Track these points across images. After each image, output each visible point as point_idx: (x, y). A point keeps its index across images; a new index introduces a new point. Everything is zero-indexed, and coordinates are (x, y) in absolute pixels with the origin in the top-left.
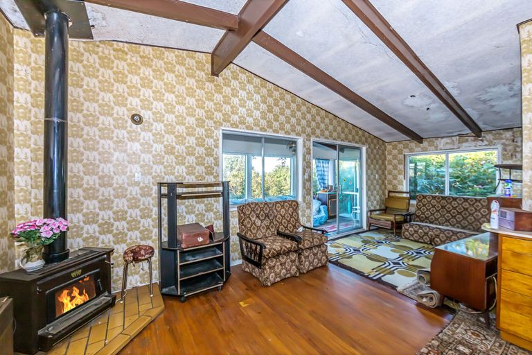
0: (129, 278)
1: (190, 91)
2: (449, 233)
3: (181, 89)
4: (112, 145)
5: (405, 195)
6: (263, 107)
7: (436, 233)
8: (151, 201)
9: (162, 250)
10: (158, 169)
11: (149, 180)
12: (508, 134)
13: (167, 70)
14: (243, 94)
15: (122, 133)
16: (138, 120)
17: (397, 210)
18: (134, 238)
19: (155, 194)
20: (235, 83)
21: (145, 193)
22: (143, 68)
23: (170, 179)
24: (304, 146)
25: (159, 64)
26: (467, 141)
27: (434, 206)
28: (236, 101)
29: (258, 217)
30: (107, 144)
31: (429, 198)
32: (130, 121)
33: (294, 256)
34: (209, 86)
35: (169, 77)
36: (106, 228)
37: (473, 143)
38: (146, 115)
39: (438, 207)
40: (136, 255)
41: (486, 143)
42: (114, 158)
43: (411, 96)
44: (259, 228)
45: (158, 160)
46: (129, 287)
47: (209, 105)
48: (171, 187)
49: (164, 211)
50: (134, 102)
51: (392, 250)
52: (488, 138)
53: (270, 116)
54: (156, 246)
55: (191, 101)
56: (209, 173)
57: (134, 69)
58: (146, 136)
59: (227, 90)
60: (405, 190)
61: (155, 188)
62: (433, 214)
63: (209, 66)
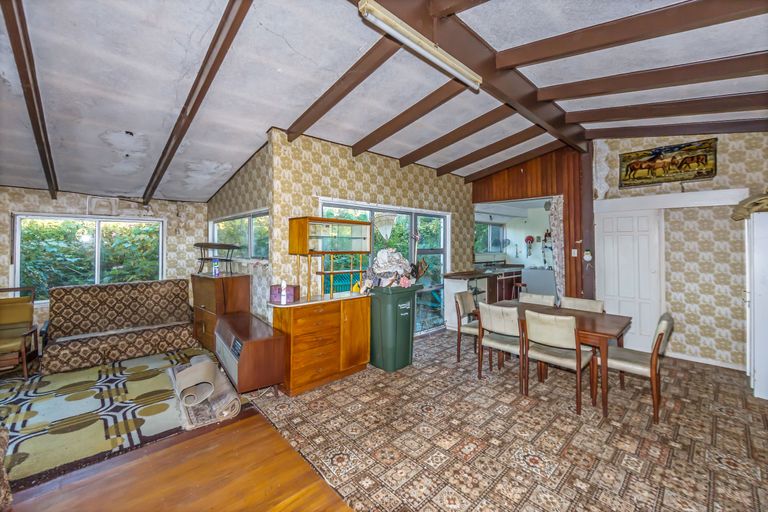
2: (131, 337)
5: (10, 295)
7: (112, 343)
12: (173, 207)
17: (13, 326)
26: (129, 207)
27: (86, 305)
31: (77, 292)
37: (137, 212)
39: (94, 304)
41: (151, 213)
43: (127, 132)
51: (68, 399)
52: (154, 208)
60: (11, 286)
62: (87, 318)
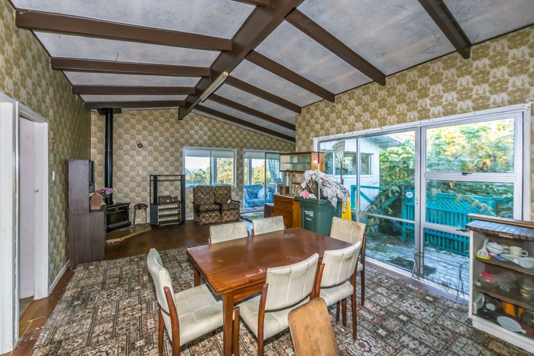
0: (136, 219)
1: (167, 129)
3: (162, 129)
4: (129, 158)
6: (209, 133)
8: (146, 184)
9: (151, 204)
10: (150, 169)
11: (145, 174)
13: (155, 120)
14: (197, 128)
15: (134, 152)
16: (140, 145)
18: (139, 200)
19: (148, 180)
20: (192, 123)
21: (144, 179)
22: (143, 121)
23: (157, 173)
24: (238, 154)
25: (151, 118)
28: (192, 132)
29: (202, 193)
30: (127, 157)
32: (137, 147)
33: (218, 213)
34: (177, 126)
35: (156, 124)
36: (126, 196)
38: (144, 143)
40: (139, 206)
42: (130, 164)
44: (202, 199)
45: (150, 164)
46: (136, 223)
47: (177, 135)
48: (155, 177)
49: (152, 188)
50: (139, 137)
53: (214, 138)
54: (149, 205)
55: (167, 134)
56: (177, 170)
57: (139, 122)
58: (144, 153)
59: (187, 127)
61: (149, 178)
63: (177, 115)
